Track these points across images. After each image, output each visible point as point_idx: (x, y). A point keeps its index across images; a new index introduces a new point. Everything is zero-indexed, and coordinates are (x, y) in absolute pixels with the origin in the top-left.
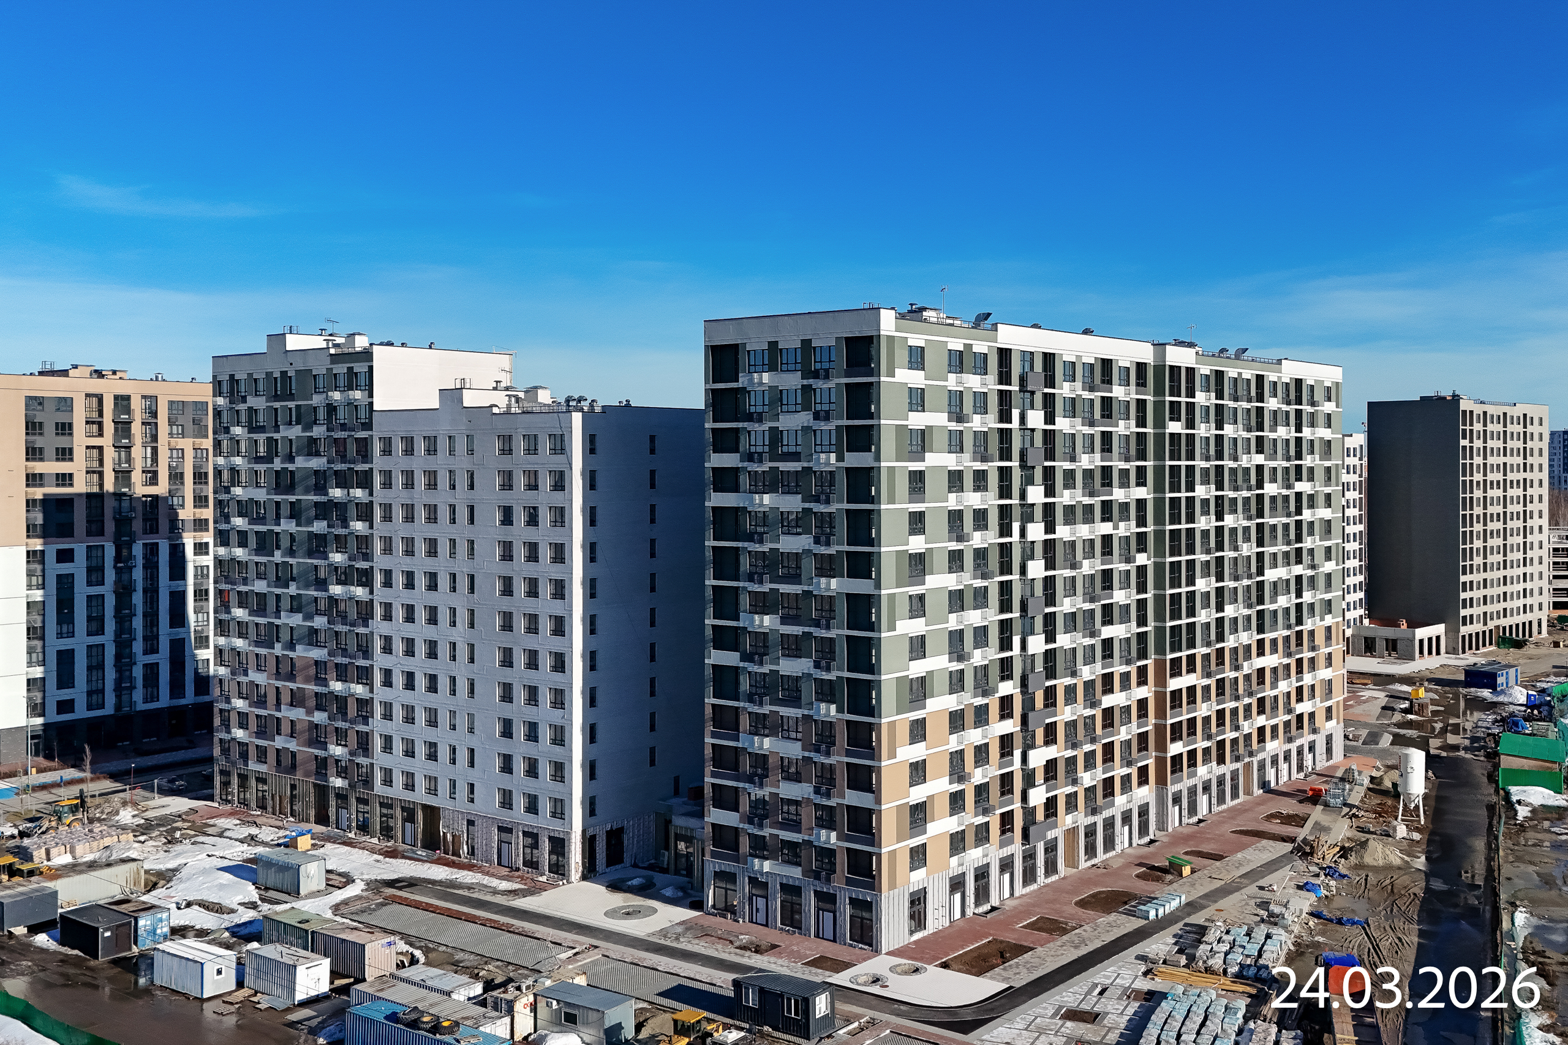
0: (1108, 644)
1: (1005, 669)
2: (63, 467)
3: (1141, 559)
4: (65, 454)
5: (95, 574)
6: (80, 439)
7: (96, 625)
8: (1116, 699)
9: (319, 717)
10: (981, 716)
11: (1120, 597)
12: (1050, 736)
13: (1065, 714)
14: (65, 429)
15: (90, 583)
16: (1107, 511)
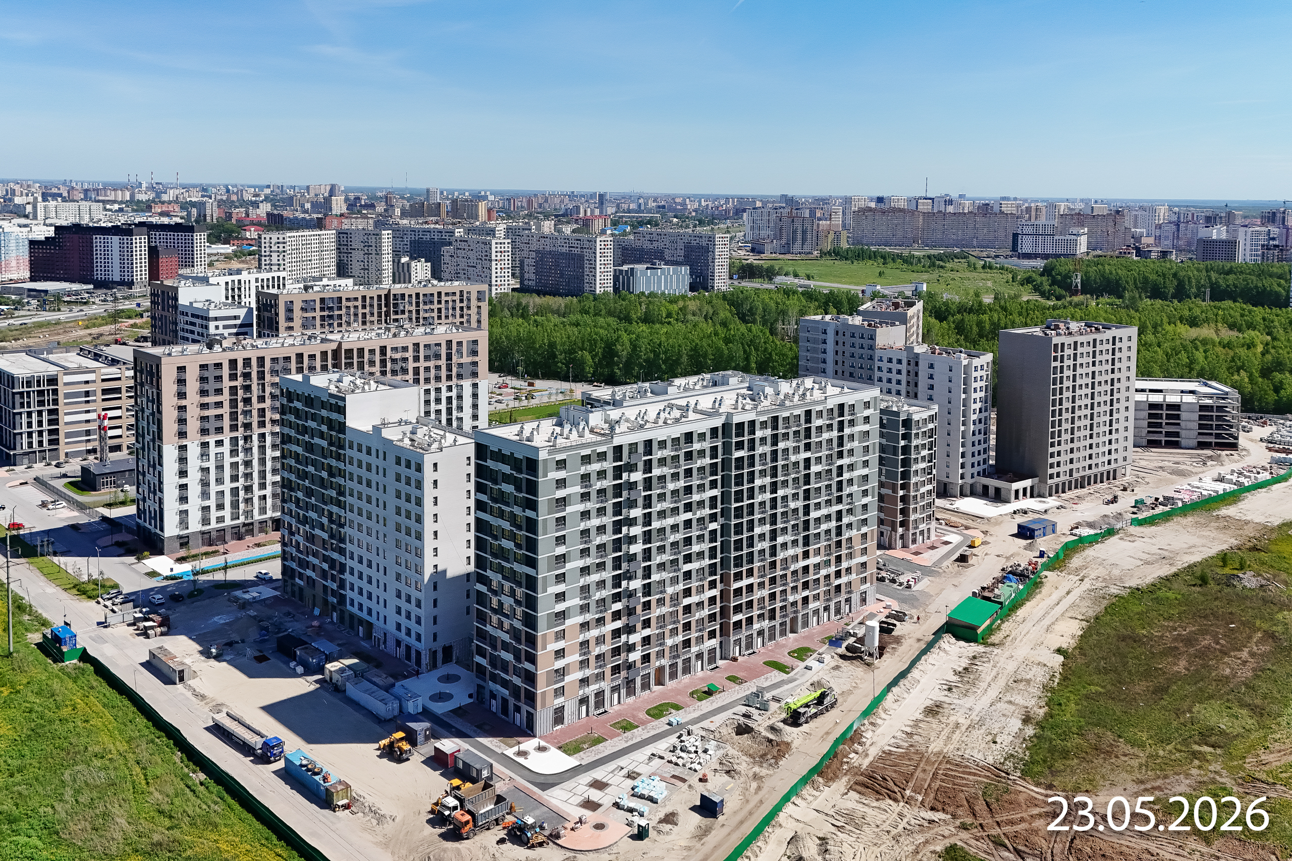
0: (688, 575)
1: (617, 597)
2: (218, 399)
3: (713, 526)
4: (219, 391)
5: (234, 452)
6: (227, 383)
7: (235, 478)
8: (693, 599)
9: (325, 566)
10: (600, 621)
11: (696, 548)
12: (647, 624)
13: (656, 612)
14: (219, 378)
15: (231, 456)
16: (688, 507)
